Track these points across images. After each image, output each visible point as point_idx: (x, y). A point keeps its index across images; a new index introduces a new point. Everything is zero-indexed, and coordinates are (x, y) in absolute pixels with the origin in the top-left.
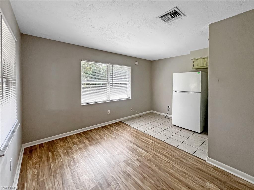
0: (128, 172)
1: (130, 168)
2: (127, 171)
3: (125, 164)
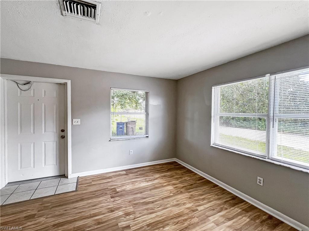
0: (117, 211)
1: (121, 214)
2: (119, 211)
3: (130, 211)
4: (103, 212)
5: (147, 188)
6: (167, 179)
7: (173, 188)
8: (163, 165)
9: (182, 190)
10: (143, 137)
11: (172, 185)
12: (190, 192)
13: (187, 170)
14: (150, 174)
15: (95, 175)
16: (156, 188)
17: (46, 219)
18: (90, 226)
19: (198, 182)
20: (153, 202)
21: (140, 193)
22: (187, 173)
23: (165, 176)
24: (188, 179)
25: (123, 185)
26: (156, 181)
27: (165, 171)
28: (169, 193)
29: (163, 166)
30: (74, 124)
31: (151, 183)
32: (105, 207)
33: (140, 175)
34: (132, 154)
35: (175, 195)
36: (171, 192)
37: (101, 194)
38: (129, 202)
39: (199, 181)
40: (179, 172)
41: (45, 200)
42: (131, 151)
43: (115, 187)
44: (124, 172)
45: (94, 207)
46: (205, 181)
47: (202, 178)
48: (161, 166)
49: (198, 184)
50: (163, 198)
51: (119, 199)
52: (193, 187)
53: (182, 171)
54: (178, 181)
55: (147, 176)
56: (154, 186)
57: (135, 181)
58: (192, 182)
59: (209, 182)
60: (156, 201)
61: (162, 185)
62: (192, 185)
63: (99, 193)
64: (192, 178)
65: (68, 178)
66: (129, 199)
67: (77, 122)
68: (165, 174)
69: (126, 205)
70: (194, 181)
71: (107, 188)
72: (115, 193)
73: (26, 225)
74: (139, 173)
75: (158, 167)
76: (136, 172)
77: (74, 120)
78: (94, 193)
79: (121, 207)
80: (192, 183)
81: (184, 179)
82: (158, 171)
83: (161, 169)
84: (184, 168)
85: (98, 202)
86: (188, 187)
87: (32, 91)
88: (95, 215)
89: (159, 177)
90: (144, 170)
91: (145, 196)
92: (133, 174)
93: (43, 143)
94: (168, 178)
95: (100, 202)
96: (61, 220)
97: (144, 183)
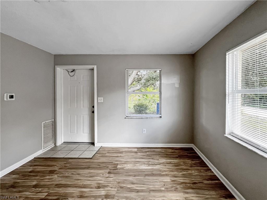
0: (102, 189)
1: (102, 194)
3: (111, 194)
4: (92, 186)
5: (144, 172)
6: (170, 167)
7: (170, 181)
8: (177, 149)
9: (178, 187)
10: (157, 117)
11: (170, 177)
12: (187, 193)
13: (201, 162)
14: (157, 157)
15: (113, 148)
16: (153, 175)
17: (57, 177)
18: (74, 196)
19: (206, 182)
20: (138, 191)
21: (134, 175)
22: (198, 165)
23: (170, 163)
24: (194, 174)
25: (126, 163)
26: (157, 167)
27: (175, 157)
28: (161, 186)
29: (176, 151)
30: (99, 101)
31: (152, 168)
32: (97, 181)
33: (148, 155)
34: (145, 133)
35: (167, 190)
36: (164, 185)
37: (104, 167)
38: (118, 183)
39: (207, 180)
40: (189, 162)
41: (70, 160)
42: (144, 130)
43: (119, 163)
44: (136, 150)
45: (90, 179)
46: (216, 184)
47: (214, 178)
48: (173, 151)
49: (204, 185)
50: (151, 190)
51: (113, 176)
52: (194, 187)
53: (193, 162)
54: (181, 173)
55: (152, 159)
56: (153, 171)
57: (138, 161)
58: (198, 179)
59: (221, 187)
60: (142, 191)
61: (161, 173)
62: (195, 183)
63: (104, 165)
64: (201, 174)
65: (94, 146)
66: (120, 179)
67: (101, 100)
68: (172, 160)
69: (113, 186)
70: (201, 180)
71: (112, 163)
72: (114, 169)
73: (45, 178)
74: (148, 153)
75: (170, 151)
76: (146, 152)
77: (99, 98)
78: (100, 164)
79: (108, 186)
80: (196, 181)
81: (190, 172)
82: (167, 155)
83: (171, 154)
84: (199, 158)
85: (96, 174)
86: (189, 185)
87: (76, 77)
88: (85, 187)
89: (164, 163)
90: (154, 151)
91: (135, 181)
92: (142, 154)
93: (82, 115)
94: (173, 166)
95: (97, 175)
96: (63, 182)
97: (144, 166)
